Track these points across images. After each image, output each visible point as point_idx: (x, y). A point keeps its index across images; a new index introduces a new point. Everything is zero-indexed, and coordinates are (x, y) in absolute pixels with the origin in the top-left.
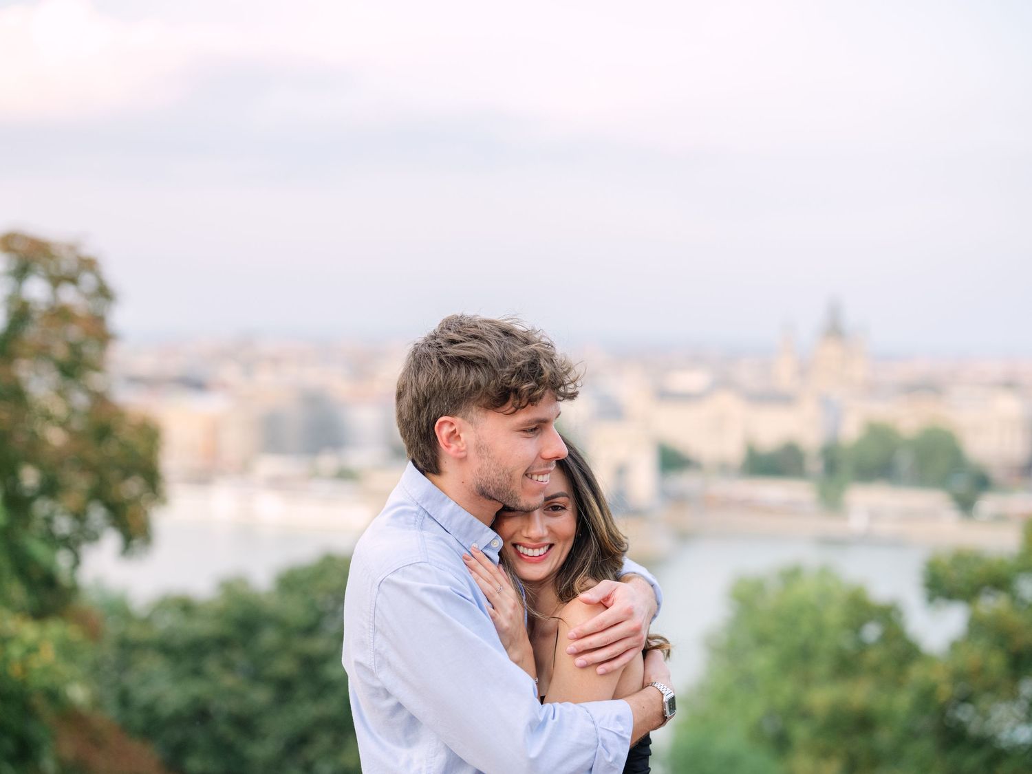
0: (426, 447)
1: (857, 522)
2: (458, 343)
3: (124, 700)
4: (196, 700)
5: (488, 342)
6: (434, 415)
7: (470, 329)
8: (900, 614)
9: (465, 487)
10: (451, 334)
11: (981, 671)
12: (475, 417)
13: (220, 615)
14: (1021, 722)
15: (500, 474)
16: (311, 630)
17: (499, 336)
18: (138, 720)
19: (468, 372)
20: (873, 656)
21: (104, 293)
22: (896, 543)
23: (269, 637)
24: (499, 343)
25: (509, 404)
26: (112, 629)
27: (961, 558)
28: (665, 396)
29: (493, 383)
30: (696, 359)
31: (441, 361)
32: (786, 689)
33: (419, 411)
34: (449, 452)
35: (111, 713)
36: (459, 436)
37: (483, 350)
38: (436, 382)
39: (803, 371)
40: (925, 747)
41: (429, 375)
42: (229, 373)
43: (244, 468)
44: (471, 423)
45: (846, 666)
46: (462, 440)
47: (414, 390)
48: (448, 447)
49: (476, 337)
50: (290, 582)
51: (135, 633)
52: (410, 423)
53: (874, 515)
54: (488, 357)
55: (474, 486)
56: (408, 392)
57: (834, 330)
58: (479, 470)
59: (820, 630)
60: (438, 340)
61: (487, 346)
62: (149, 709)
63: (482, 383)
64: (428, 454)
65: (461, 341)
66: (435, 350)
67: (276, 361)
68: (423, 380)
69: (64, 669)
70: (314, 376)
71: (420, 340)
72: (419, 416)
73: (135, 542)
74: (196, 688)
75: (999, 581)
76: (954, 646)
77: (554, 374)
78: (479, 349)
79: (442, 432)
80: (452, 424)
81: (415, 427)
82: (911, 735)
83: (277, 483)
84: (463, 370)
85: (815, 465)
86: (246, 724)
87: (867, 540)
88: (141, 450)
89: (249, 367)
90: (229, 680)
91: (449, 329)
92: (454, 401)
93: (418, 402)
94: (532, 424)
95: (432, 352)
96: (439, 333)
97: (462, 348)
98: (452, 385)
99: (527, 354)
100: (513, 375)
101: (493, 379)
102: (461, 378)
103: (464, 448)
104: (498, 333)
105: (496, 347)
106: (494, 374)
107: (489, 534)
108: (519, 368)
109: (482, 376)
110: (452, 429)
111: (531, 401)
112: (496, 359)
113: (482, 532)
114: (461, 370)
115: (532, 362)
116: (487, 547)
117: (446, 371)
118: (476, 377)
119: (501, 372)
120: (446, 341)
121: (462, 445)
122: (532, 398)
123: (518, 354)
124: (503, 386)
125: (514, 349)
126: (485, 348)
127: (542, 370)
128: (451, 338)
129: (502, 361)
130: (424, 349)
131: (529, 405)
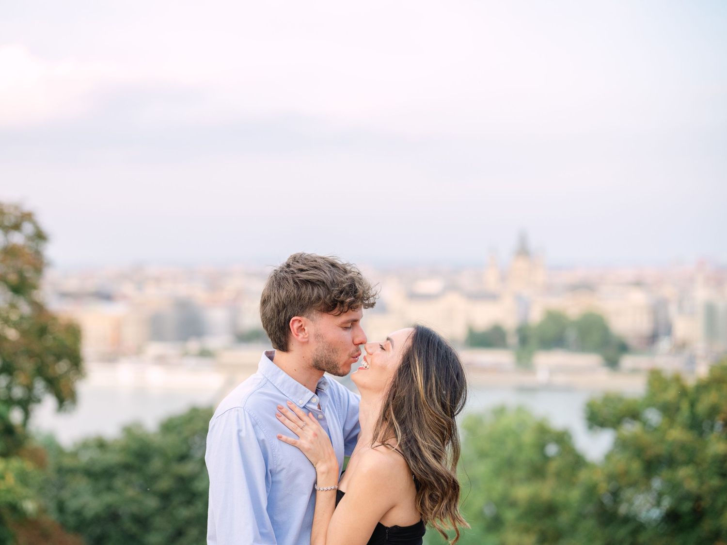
0: (282, 335)
1: (541, 376)
2: (305, 271)
3: (61, 508)
4: (109, 506)
5: (323, 271)
6: (289, 315)
7: (312, 263)
8: (570, 437)
9: (304, 360)
10: (300, 265)
11: (626, 473)
12: (315, 317)
13: (125, 449)
14: (653, 506)
15: (330, 352)
16: (183, 458)
17: (329, 267)
18: (72, 520)
19: (313, 289)
20: (553, 467)
21: (40, 236)
22: (568, 389)
23: (156, 464)
24: (330, 271)
25: (337, 309)
26: (51, 462)
27: (609, 399)
28: (414, 296)
29: (328, 296)
30: (433, 272)
31: (295, 283)
32: (499, 487)
33: (279, 313)
34: (296, 339)
35: (52, 517)
36: (304, 328)
37: (321, 276)
38: (292, 295)
39: (503, 278)
40: (590, 524)
41: (287, 291)
42: (128, 289)
43: (138, 352)
44: (312, 320)
45: (537, 472)
46: (306, 331)
47: (276, 299)
48: (297, 335)
49: (315, 268)
50: (169, 426)
51: (67, 462)
52: (272, 320)
53: (553, 371)
54: (325, 281)
55: (311, 360)
56: (272, 300)
57: (523, 251)
58: (316, 350)
59: (519, 447)
60: (291, 269)
61: (324, 274)
62: (78, 513)
63: (322, 295)
64: (283, 339)
65: (307, 270)
67: (158, 280)
68: (283, 294)
69: (20, 490)
70: (183, 290)
72: (279, 316)
73: (66, 403)
74: (108, 498)
75: (634, 415)
76: (608, 457)
77: (364, 292)
78: (319, 276)
79: (294, 326)
80: (300, 321)
81: (276, 322)
82: (581, 516)
83: (161, 360)
84: (310, 287)
85: (513, 340)
86: (143, 521)
87: (548, 388)
88: (69, 342)
89: (140, 285)
90: (131, 492)
91: (298, 262)
92: (302, 306)
93: (278, 307)
94: (349, 322)
95: (289, 276)
96: (291, 264)
97: (309, 274)
98: (302, 297)
99: (347, 279)
100: (341, 292)
101: (328, 294)
102: (308, 292)
103: (307, 336)
104: (328, 265)
105: (329, 274)
106: (329, 291)
107: (309, 394)
108: (344, 288)
109: (322, 292)
110: (300, 325)
111: (351, 308)
112: (329, 282)
113: (305, 392)
114: (308, 288)
115: (351, 285)
116: (309, 402)
117: (298, 288)
118: (318, 293)
119: (333, 290)
120: (296, 270)
121: (306, 335)
122: (352, 307)
123: (342, 279)
124: (334, 299)
125: (340, 276)
126: (323, 275)
127: (357, 289)
128: (300, 268)
129: (333, 283)
130: (282, 274)
131: (350, 311)
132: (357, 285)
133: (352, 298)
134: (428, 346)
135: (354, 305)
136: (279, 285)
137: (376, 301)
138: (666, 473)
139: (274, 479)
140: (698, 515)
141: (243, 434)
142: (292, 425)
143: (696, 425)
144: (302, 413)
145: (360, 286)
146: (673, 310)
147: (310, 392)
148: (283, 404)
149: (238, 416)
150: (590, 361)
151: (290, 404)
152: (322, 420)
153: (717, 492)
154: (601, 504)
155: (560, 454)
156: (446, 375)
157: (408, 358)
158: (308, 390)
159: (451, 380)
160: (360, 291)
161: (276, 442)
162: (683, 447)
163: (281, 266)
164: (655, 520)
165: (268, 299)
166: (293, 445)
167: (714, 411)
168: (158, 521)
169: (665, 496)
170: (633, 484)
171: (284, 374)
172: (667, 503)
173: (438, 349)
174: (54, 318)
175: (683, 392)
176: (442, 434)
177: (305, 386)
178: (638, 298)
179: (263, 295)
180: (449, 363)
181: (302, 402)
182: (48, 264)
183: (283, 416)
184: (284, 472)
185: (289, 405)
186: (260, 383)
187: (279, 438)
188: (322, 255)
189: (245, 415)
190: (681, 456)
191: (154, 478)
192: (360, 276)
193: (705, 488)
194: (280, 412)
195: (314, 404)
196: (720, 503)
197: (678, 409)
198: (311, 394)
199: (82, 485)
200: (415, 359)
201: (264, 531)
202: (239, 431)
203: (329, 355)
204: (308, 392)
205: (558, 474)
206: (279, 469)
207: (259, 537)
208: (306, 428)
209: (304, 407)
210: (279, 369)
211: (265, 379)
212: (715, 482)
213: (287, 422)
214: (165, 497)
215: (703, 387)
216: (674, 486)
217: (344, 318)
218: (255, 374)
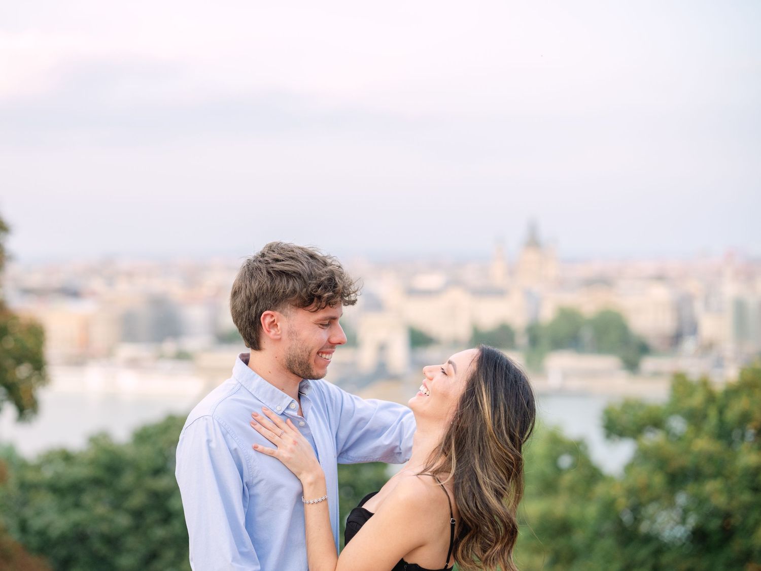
0: (252, 330)
1: (553, 380)
2: (281, 261)
3: (23, 527)
4: (76, 525)
5: (301, 262)
6: (261, 309)
7: (289, 253)
8: (586, 447)
9: (278, 361)
10: (275, 255)
11: (648, 487)
12: (289, 312)
13: (93, 462)
14: (678, 523)
15: (303, 351)
16: (159, 471)
17: (308, 259)
18: (34, 541)
19: (288, 282)
20: (567, 479)
22: (583, 394)
23: (127, 479)
24: (308, 263)
25: (314, 304)
27: (628, 406)
28: (412, 292)
29: (305, 290)
30: (434, 266)
31: (269, 273)
33: (250, 306)
34: (268, 336)
35: (14, 537)
36: (276, 324)
37: (298, 267)
38: (265, 287)
39: (511, 272)
40: (607, 543)
41: (260, 282)
42: (97, 284)
43: (109, 354)
44: (286, 316)
45: (549, 486)
46: (279, 327)
47: (248, 291)
48: (269, 331)
49: (292, 258)
50: (143, 436)
51: (30, 476)
52: (242, 313)
53: (566, 375)
54: (302, 273)
55: (285, 360)
56: (243, 292)
57: (533, 242)
58: (289, 348)
60: (266, 258)
61: (301, 265)
62: (42, 533)
63: (298, 289)
64: (253, 336)
65: (283, 261)
66: (264, 265)
67: (130, 275)
68: (255, 286)
70: (158, 285)
71: (251, 258)
72: (250, 310)
73: (26, 411)
74: (76, 516)
75: (657, 422)
77: (344, 287)
78: (296, 267)
79: (266, 321)
80: (272, 316)
81: (246, 316)
82: (598, 535)
83: (133, 363)
84: (285, 279)
85: (522, 340)
86: (113, 541)
88: (30, 343)
89: (110, 281)
90: (101, 509)
91: (273, 251)
92: (276, 300)
93: (249, 299)
94: (327, 320)
95: (262, 266)
96: (266, 253)
97: (284, 265)
98: (276, 289)
99: (326, 272)
100: (319, 286)
101: (305, 287)
102: (283, 285)
103: (279, 333)
104: (307, 256)
105: (306, 266)
106: (305, 284)
107: (287, 399)
108: (322, 282)
109: (298, 285)
110: (272, 320)
111: (330, 305)
112: (306, 274)
113: (283, 398)
114: (283, 280)
115: (330, 278)
116: (288, 408)
117: (272, 280)
118: (293, 285)
119: (310, 284)
120: (272, 259)
121: (279, 331)
122: (330, 303)
123: (321, 272)
124: (311, 293)
125: (318, 269)
126: (299, 266)
127: (336, 284)
128: (275, 257)
129: (311, 276)
130: (255, 263)
131: (328, 307)
132: (337, 279)
133: (331, 293)
134: (495, 370)
135: (333, 301)
136: (252, 276)
137: (358, 297)
138: (692, 488)
139: (252, 493)
140: (728, 533)
141: (213, 445)
142: (268, 434)
143: (724, 434)
144: (278, 420)
145: (340, 281)
146: (698, 307)
147: (288, 397)
148: (259, 411)
149: (207, 425)
150: (607, 363)
151: (266, 410)
152: (304, 429)
153: (748, 508)
154: (620, 522)
155: (574, 466)
156: (516, 404)
157: (473, 385)
158: (286, 395)
159: (521, 408)
160: (340, 286)
161: (252, 453)
162: (710, 458)
163: (256, 255)
164: (680, 539)
165: (239, 291)
166: (271, 455)
167: (745, 418)
168: (131, 541)
169: (691, 513)
170: (655, 499)
171: (260, 378)
172: (692, 521)
173: (506, 373)
174: (14, 317)
175: (711, 398)
176: (508, 469)
177: (283, 390)
178: (660, 293)
179: (234, 286)
180: (518, 389)
181: (281, 409)
182: (11, 258)
183: (258, 424)
184: (262, 484)
185: (264, 411)
186: (233, 388)
187: (255, 448)
188: (301, 245)
189: (214, 423)
190: (708, 469)
191: (126, 494)
192: (340, 270)
193: (735, 503)
194: (255, 420)
195: (293, 410)
196: (751, 521)
197: (705, 417)
198: (288, 399)
199: (45, 500)
200: (480, 386)
201: (245, 550)
202: (209, 441)
203: (302, 355)
204: (286, 397)
205: (572, 489)
206: (255, 481)
207: (239, 556)
208: (285, 435)
209: (283, 414)
210: (253, 373)
211: (239, 384)
212: (746, 497)
213: (263, 430)
214: (138, 514)
215: (733, 392)
216: (700, 502)
217: (321, 315)
218: (229, 379)
